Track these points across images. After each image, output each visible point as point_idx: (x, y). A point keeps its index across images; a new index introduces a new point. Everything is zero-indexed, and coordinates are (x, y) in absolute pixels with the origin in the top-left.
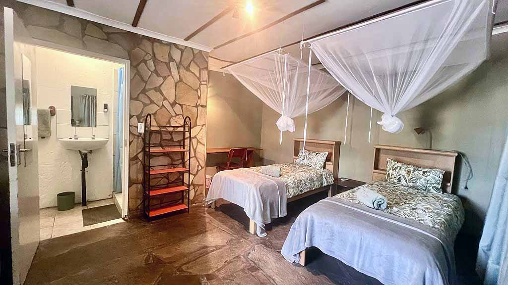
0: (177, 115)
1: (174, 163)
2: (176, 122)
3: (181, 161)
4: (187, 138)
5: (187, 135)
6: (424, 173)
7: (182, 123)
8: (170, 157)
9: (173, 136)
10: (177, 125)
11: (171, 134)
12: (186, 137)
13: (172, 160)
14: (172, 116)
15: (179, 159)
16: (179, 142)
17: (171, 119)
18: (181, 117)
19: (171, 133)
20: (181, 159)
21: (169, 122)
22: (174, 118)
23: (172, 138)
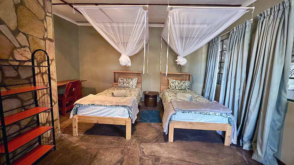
0: (22, 47)
1: (25, 104)
2: (22, 54)
3: (33, 100)
4: (37, 74)
5: (37, 70)
6: (184, 82)
7: (30, 56)
8: (19, 98)
9: (20, 73)
10: (24, 59)
11: (17, 70)
12: (36, 72)
13: (22, 101)
14: (15, 48)
15: (30, 99)
16: (28, 79)
17: (15, 51)
18: (28, 49)
19: (16, 68)
20: (32, 98)
21: (12, 54)
22: (19, 50)
23: (19, 75)
